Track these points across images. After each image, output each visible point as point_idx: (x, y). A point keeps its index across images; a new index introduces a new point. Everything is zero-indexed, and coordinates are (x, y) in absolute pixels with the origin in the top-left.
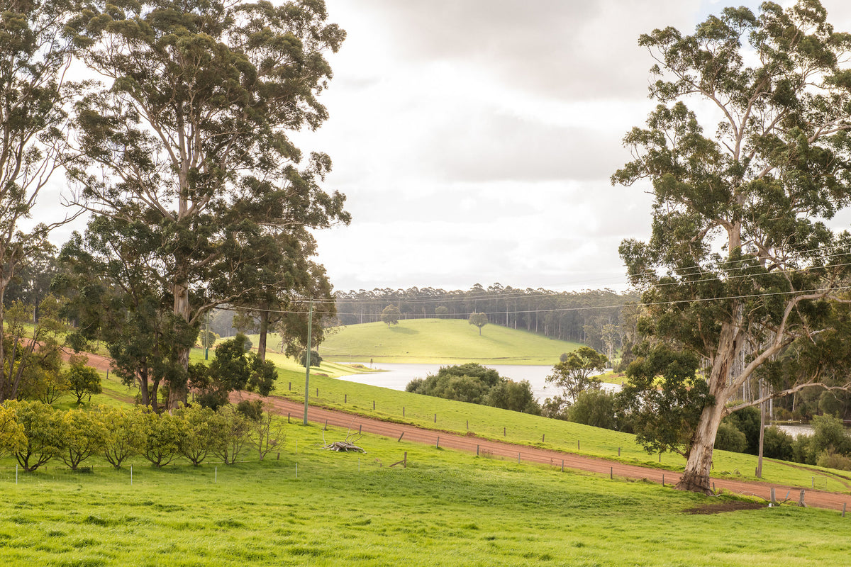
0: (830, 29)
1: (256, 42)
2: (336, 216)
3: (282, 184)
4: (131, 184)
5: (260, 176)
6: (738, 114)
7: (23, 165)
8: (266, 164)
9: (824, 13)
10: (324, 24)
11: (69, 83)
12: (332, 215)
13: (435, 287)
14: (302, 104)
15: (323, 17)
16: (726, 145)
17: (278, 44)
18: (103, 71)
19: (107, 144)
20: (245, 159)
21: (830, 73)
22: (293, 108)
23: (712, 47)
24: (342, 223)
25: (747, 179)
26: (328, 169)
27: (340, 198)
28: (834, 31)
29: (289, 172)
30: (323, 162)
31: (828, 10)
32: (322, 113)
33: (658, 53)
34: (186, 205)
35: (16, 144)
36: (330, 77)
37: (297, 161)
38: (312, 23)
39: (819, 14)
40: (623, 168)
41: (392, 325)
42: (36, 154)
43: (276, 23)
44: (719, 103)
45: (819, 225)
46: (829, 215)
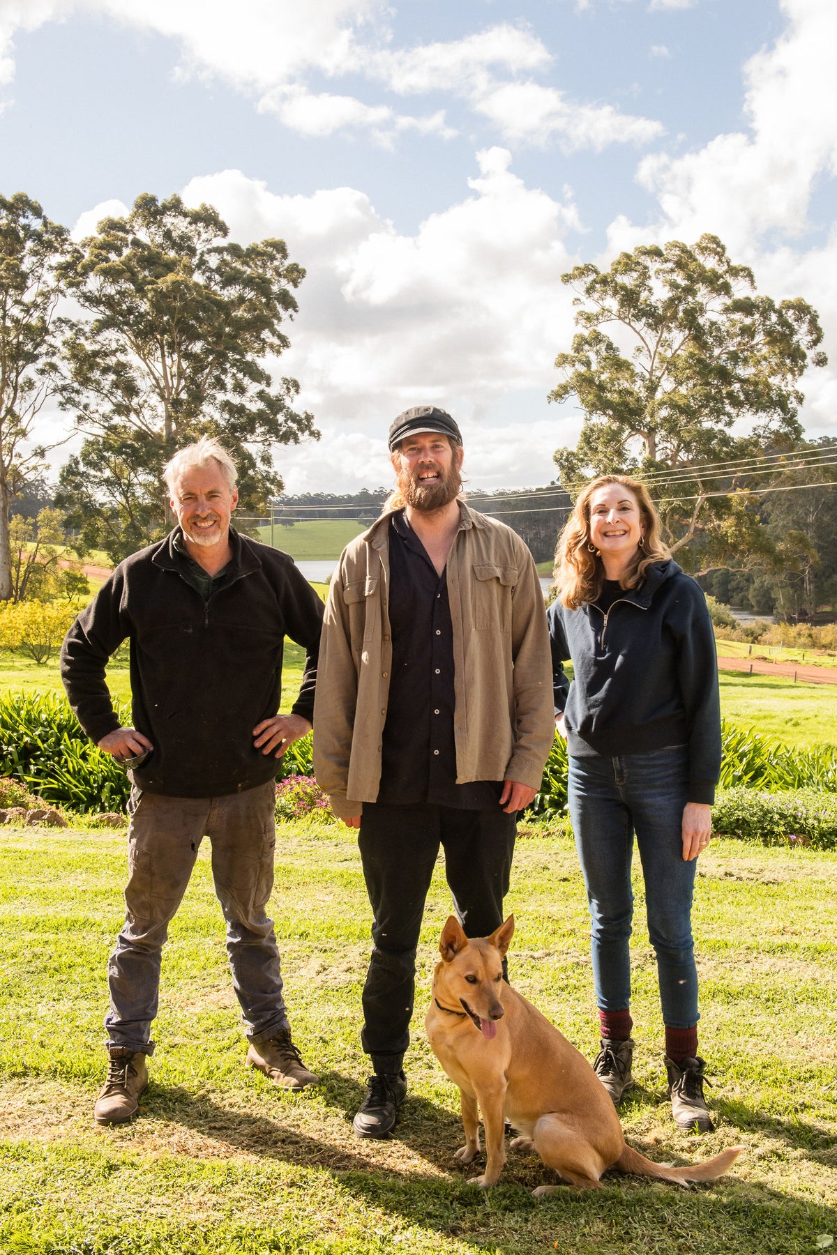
0: (728, 263)
1: (228, 281)
2: (307, 433)
3: (255, 406)
4: (121, 410)
5: (236, 400)
6: (651, 337)
7: (19, 394)
8: (240, 389)
9: (723, 248)
10: (287, 263)
11: (59, 319)
12: (303, 432)
13: (326, 493)
14: (266, 334)
15: (285, 256)
16: (642, 364)
17: (249, 282)
18: (95, 309)
19: (96, 375)
20: (219, 383)
21: (729, 302)
22: (258, 337)
23: (628, 280)
24: (314, 440)
25: (659, 395)
26: (297, 391)
27: (309, 418)
28: (731, 264)
29: (261, 395)
30: (293, 385)
31: (727, 246)
32: (284, 342)
33: (579, 286)
34: (170, 425)
35: (13, 375)
36: (296, 311)
37: (268, 384)
38: (276, 263)
39: (719, 249)
40: (556, 388)
41: (289, 527)
42: (30, 384)
43: (245, 263)
44: (634, 329)
45: (721, 431)
46: (730, 424)
